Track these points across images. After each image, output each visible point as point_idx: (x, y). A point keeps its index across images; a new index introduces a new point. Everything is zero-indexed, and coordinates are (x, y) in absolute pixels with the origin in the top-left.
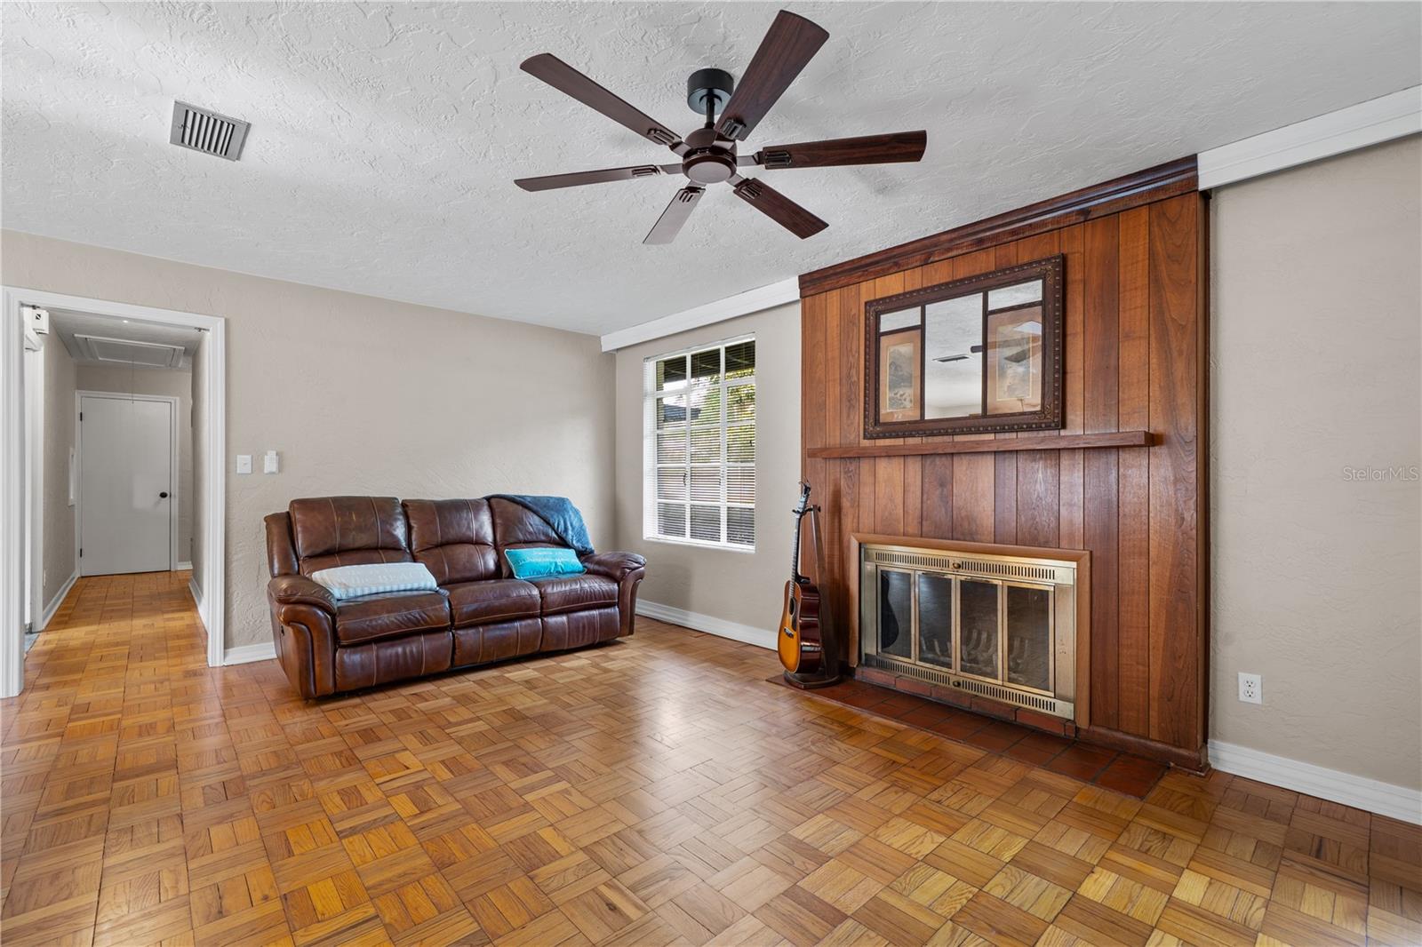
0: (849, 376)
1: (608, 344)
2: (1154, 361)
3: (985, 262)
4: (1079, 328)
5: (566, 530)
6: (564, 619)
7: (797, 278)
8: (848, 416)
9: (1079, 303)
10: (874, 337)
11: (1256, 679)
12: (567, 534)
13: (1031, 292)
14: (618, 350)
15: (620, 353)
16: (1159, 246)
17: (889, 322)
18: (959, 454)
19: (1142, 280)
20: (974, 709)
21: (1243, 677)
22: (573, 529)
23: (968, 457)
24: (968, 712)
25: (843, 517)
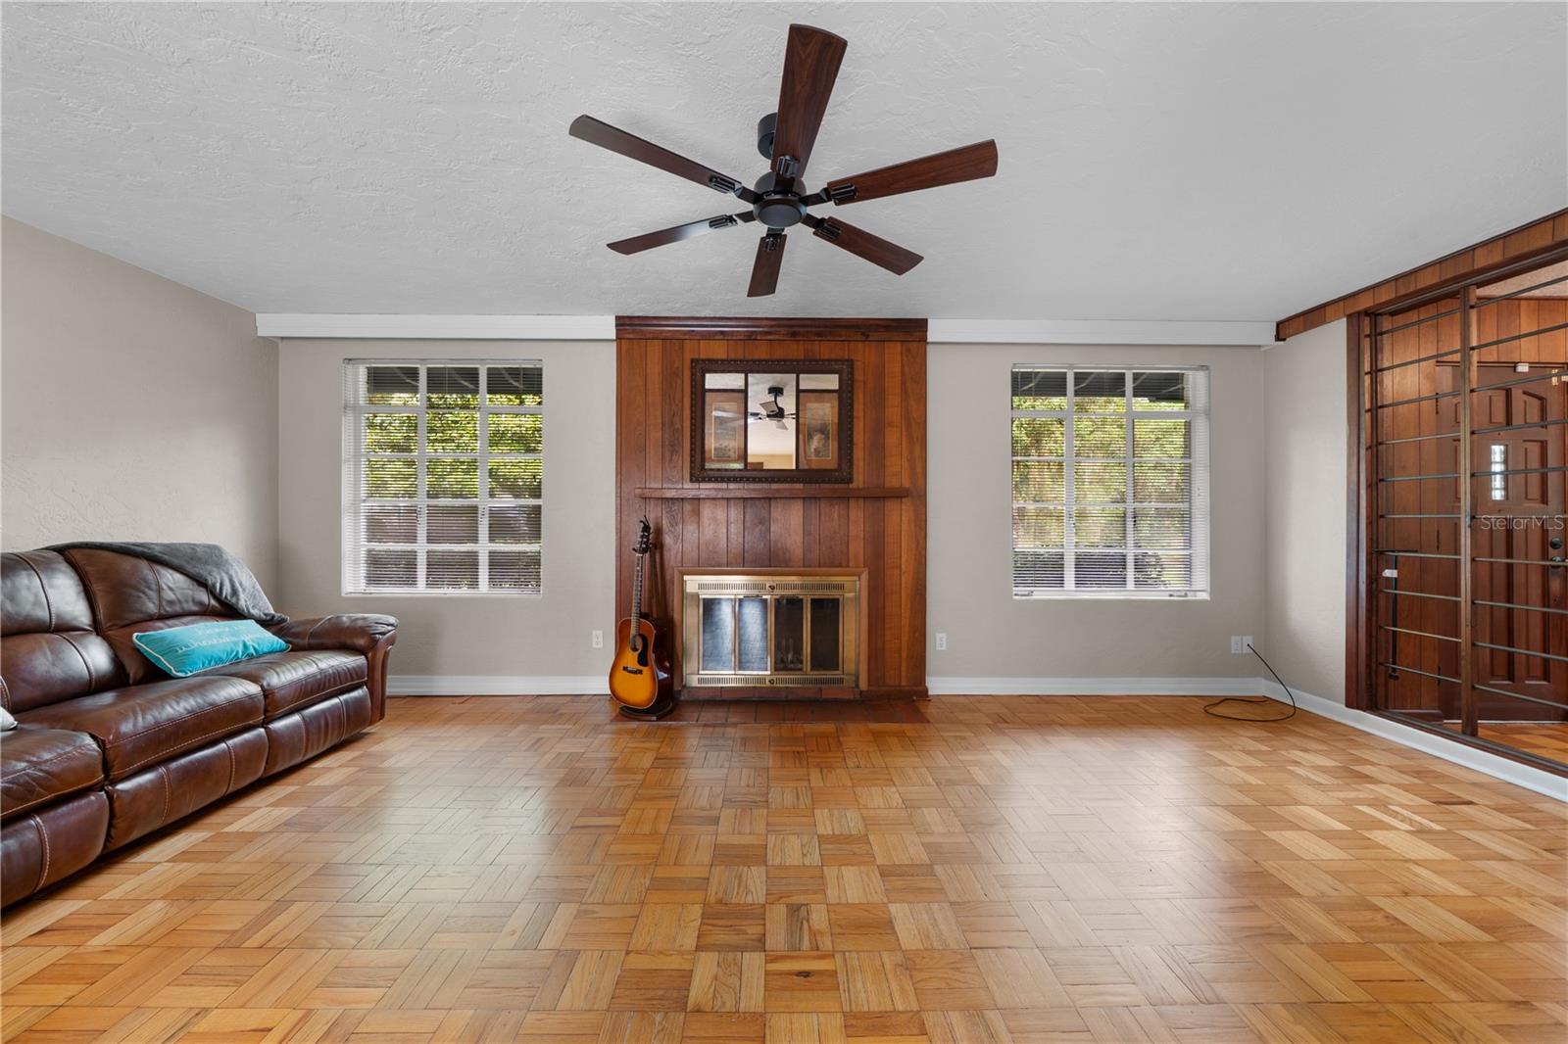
0: (672, 424)
1: (269, 325)
2: (904, 443)
3: (796, 350)
4: (861, 414)
5: (235, 592)
6: (296, 718)
7: (614, 318)
8: (671, 460)
9: (861, 396)
10: (699, 394)
11: (943, 635)
12: (238, 599)
13: (831, 382)
14: (282, 338)
15: (285, 342)
16: (906, 369)
17: (713, 381)
18: (776, 498)
19: (898, 391)
20: (790, 697)
21: (938, 635)
22: (244, 590)
23: (783, 501)
24: (787, 701)
25: (665, 553)
